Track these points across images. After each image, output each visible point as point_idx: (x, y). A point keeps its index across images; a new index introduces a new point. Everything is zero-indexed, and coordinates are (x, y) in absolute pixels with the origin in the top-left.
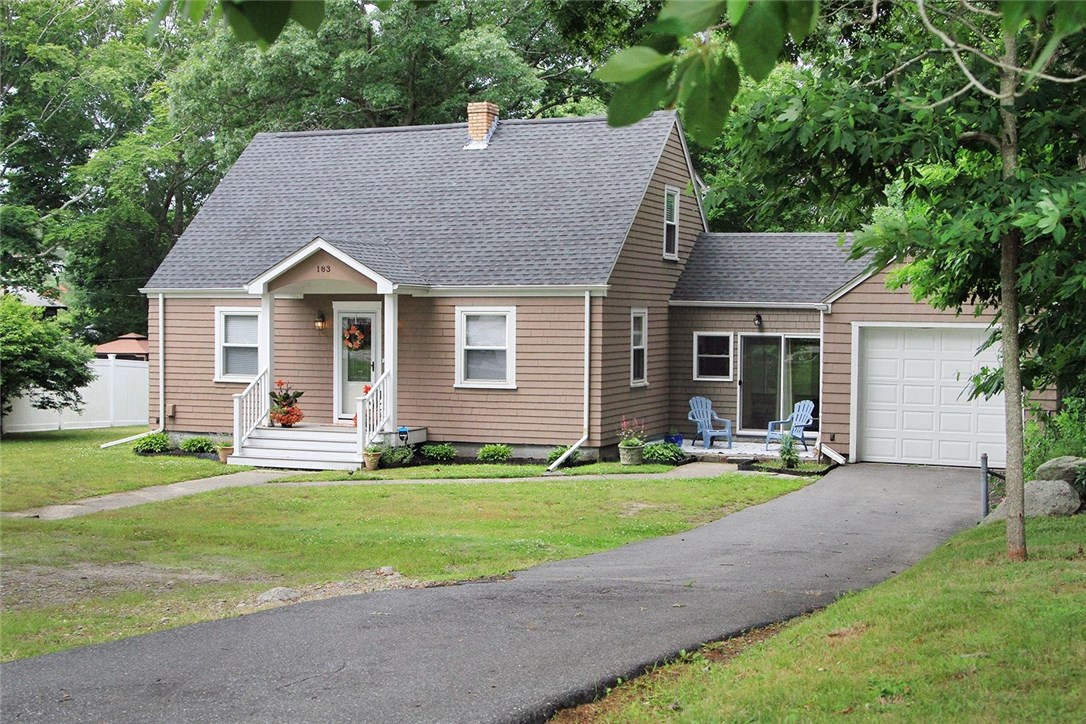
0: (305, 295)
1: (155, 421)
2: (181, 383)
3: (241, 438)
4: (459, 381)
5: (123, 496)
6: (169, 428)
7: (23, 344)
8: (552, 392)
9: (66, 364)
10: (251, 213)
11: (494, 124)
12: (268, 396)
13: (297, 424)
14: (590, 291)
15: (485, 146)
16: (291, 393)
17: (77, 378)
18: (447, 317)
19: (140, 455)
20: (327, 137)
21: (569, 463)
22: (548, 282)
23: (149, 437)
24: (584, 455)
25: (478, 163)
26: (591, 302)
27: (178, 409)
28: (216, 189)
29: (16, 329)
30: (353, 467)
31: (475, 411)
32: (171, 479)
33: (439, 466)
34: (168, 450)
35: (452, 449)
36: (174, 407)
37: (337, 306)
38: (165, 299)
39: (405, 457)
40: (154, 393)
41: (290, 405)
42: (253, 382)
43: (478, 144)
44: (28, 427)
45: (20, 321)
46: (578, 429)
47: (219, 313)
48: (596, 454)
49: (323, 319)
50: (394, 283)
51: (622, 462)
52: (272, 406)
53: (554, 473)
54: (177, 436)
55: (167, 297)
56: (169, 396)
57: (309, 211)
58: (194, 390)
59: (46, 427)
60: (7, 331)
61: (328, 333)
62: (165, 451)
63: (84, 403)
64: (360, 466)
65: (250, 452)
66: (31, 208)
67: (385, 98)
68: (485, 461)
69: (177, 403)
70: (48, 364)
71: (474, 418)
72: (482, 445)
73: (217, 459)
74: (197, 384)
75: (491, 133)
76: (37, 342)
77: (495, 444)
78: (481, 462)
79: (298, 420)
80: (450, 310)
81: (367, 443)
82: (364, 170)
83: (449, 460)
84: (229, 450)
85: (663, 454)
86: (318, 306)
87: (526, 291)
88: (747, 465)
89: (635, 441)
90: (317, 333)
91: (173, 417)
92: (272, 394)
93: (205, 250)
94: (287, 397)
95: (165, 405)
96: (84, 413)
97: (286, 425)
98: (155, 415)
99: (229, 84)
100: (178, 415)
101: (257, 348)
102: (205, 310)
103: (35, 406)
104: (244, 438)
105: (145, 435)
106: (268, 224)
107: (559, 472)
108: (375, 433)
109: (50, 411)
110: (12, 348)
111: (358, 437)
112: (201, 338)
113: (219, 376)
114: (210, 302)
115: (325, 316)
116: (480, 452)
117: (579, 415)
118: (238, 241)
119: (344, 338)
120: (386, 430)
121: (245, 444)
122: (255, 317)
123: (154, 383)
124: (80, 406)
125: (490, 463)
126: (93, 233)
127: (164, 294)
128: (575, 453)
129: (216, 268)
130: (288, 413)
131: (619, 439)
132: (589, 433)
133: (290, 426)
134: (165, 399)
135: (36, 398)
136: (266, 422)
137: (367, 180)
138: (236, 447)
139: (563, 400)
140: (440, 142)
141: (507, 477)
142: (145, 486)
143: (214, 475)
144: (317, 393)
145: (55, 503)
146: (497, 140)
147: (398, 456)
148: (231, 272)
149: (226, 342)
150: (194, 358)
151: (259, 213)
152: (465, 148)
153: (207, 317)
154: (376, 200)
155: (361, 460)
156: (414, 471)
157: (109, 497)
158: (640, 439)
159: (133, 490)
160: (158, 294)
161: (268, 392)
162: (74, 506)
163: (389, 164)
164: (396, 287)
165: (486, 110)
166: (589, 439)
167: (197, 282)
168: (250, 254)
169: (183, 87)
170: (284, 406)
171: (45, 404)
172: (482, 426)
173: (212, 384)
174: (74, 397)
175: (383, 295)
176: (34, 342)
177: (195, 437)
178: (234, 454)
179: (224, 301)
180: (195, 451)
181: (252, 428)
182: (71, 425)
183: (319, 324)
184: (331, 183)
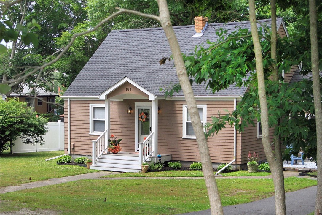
0: (124, 99)
1: (67, 150)
2: (77, 135)
3: (95, 158)
4: (184, 136)
5: (40, 183)
6: (72, 153)
7: (17, 118)
8: (221, 141)
9: (35, 126)
10: (106, 64)
11: (206, 25)
12: (107, 141)
13: (118, 152)
14: (236, 99)
15: (201, 35)
16: (117, 140)
17: (40, 131)
18: (179, 109)
19: (58, 164)
20: (139, 32)
21: (226, 171)
22: (220, 94)
23: (63, 157)
24: (233, 168)
25: (197, 43)
26: (237, 103)
27: (76, 145)
28: (94, 54)
29: (14, 112)
30: (137, 171)
31: (191, 148)
32: (63, 175)
33: (173, 171)
34: (70, 162)
35: (180, 164)
36: (74, 144)
37: (136, 104)
38: (70, 101)
39: (159, 167)
40: (66, 138)
41: (116, 145)
42: (101, 135)
43: (199, 34)
44: (23, 151)
45: (16, 109)
46: (231, 156)
47: (91, 106)
48: (239, 167)
49: (131, 109)
50: (155, 96)
51: (249, 171)
52: (109, 145)
53: (218, 175)
54: (75, 156)
55: (71, 100)
56: (72, 140)
57: (129, 64)
58: (81, 138)
59: (31, 150)
60: (11, 113)
61: (133, 115)
62: (69, 163)
63: (44, 141)
64: (140, 171)
65: (98, 164)
66: (39, 55)
67: (176, 9)
68: (192, 169)
69: (75, 143)
70: (27, 126)
71: (190, 151)
72: (192, 162)
73: (86, 166)
74: (83, 135)
75: (204, 30)
76: (23, 117)
77: (197, 162)
78: (191, 170)
79: (119, 151)
80: (180, 106)
81: (144, 162)
82: (152, 46)
83: (178, 169)
84: (90, 163)
85: (267, 168)
86: (129, 104)
87: (210, 98)
88: (304, 173)
89: (254, 162)
90: (129, 115)
91: (73, 149)
92: (109, 140)
93: (87, 80)
94: (115, 141)
95: (70, 144)
96: (44, 145)
97: (115, 153)
98: (67, 147)
99: (112, 5)
100: (76, 148)
101: (105, 121)
102: (86, 105)
103: (24, 142)
104: (96, 159)
105: (62, 156)
106: (112, 69)
107: (221, 175)
108: (147, 157)
109: (30, 144)
110: (12, 120)
111: (139, 159)
112: (84, 117)
113: (91, 132)
114: (87, 102)
115: (132, 108)
116: (191, 166)
117: (232, 150)
118: (100, 77)
119: (139, 117)
120: (153, 156)
121: (98, 160)
122: (104, 108)
123: (66, 134)
124: (42, 142)
125: (194, 170)
126: (65, 66)
127: (70, 99)
128: (229, 167)
129: (91, 88)
130: (115, 148)
131: (247, 161)
132: (236, 158)
133: (116, 154)
134: (70, 141)
135: (24, 139)
136: (106, 152)
137: (153, 51)
138: (93, 162)
139: (226, 144)
140: (183, 34)
141: (198, 177)
142: (50, 178)
143: (81, 174)
144: (129, 140)
145: (12, 185)
146: (206, 32)
147: (156, 167)
148: (96, 90)
149: (94, 118)
150: (81, 124)
151: (109, 64)
152: (193, 36)
153: (87, 108)
154: (155, 59)
155: (141, 168)
156: (162, 173)
157: (34, 182)
158: (256, 161)
159: (45, 180)
160: (67, 98)
161: (107, 139)
162: (18, 187)
163: (162, 43)
164: (156, 97)
165: (202, 20)
166: (236, 161)
167: (83, 94)
168: (104, 82)
169: (94, 7)
170: (113, 145)
171: (28, 142)
172: (193, 154)
173: (89, 136)
174: (40, 139)
175: (152, 100)
176: (21, 117)
177: (80, 157)
178: (92, 165)
179: (93, 102)
180: (80, 163)
181: (100, 154)
182: (41, 150)
183: (129, 111)
184: (139, 51)
